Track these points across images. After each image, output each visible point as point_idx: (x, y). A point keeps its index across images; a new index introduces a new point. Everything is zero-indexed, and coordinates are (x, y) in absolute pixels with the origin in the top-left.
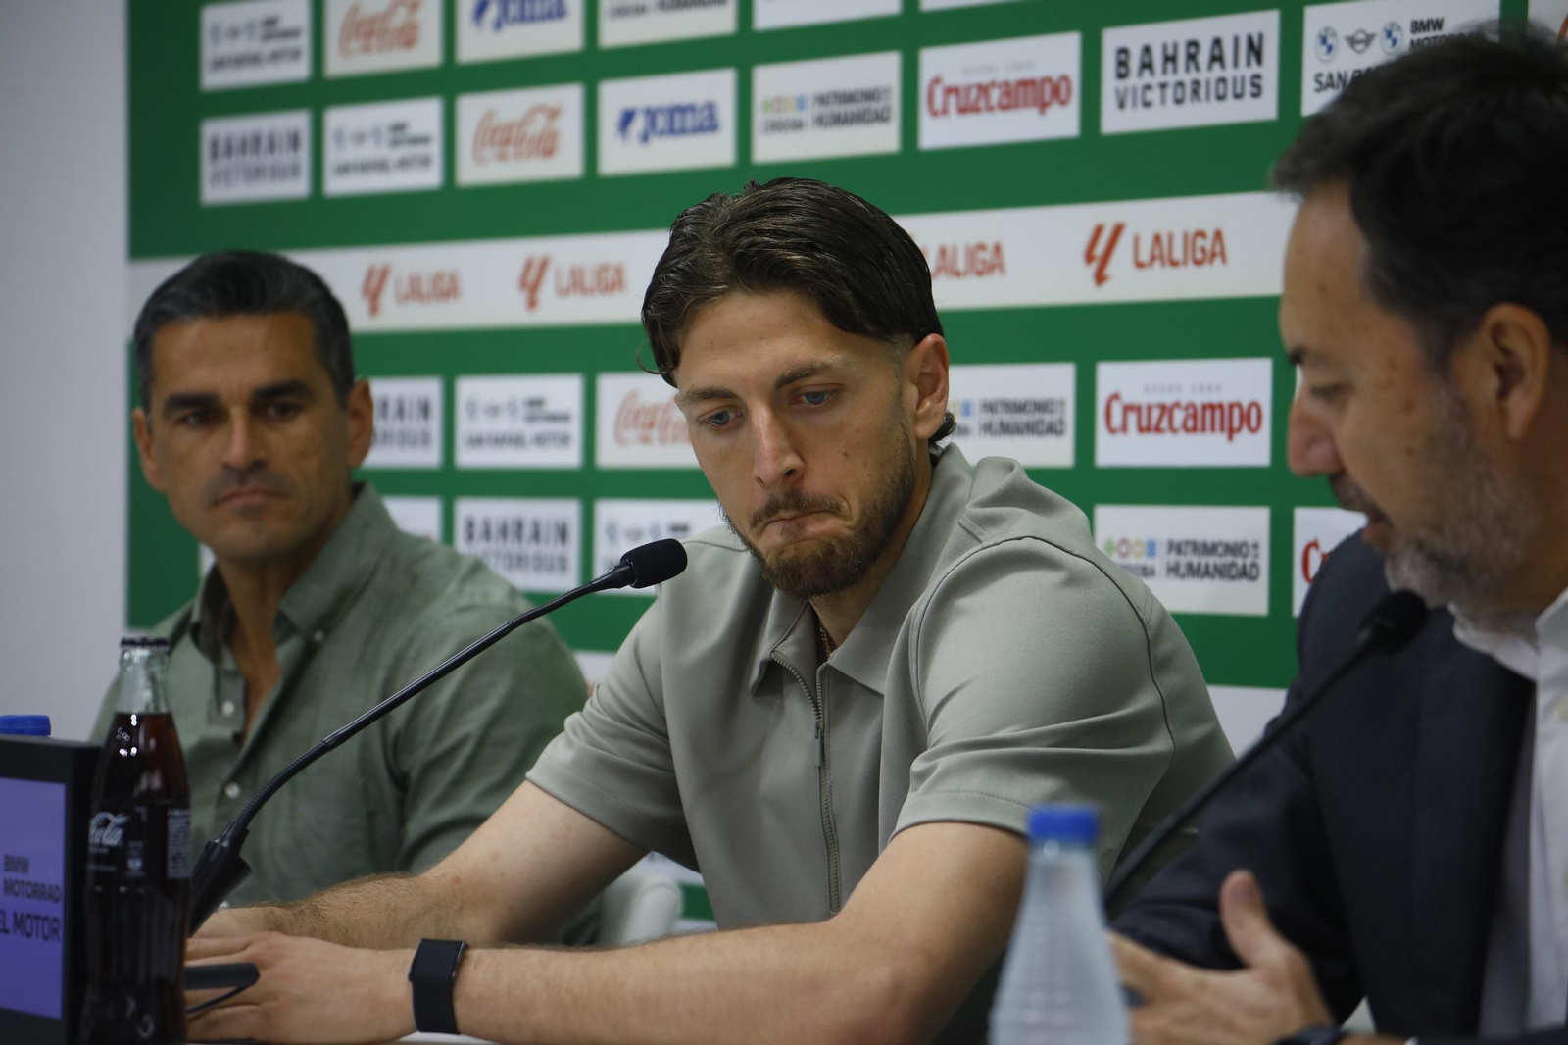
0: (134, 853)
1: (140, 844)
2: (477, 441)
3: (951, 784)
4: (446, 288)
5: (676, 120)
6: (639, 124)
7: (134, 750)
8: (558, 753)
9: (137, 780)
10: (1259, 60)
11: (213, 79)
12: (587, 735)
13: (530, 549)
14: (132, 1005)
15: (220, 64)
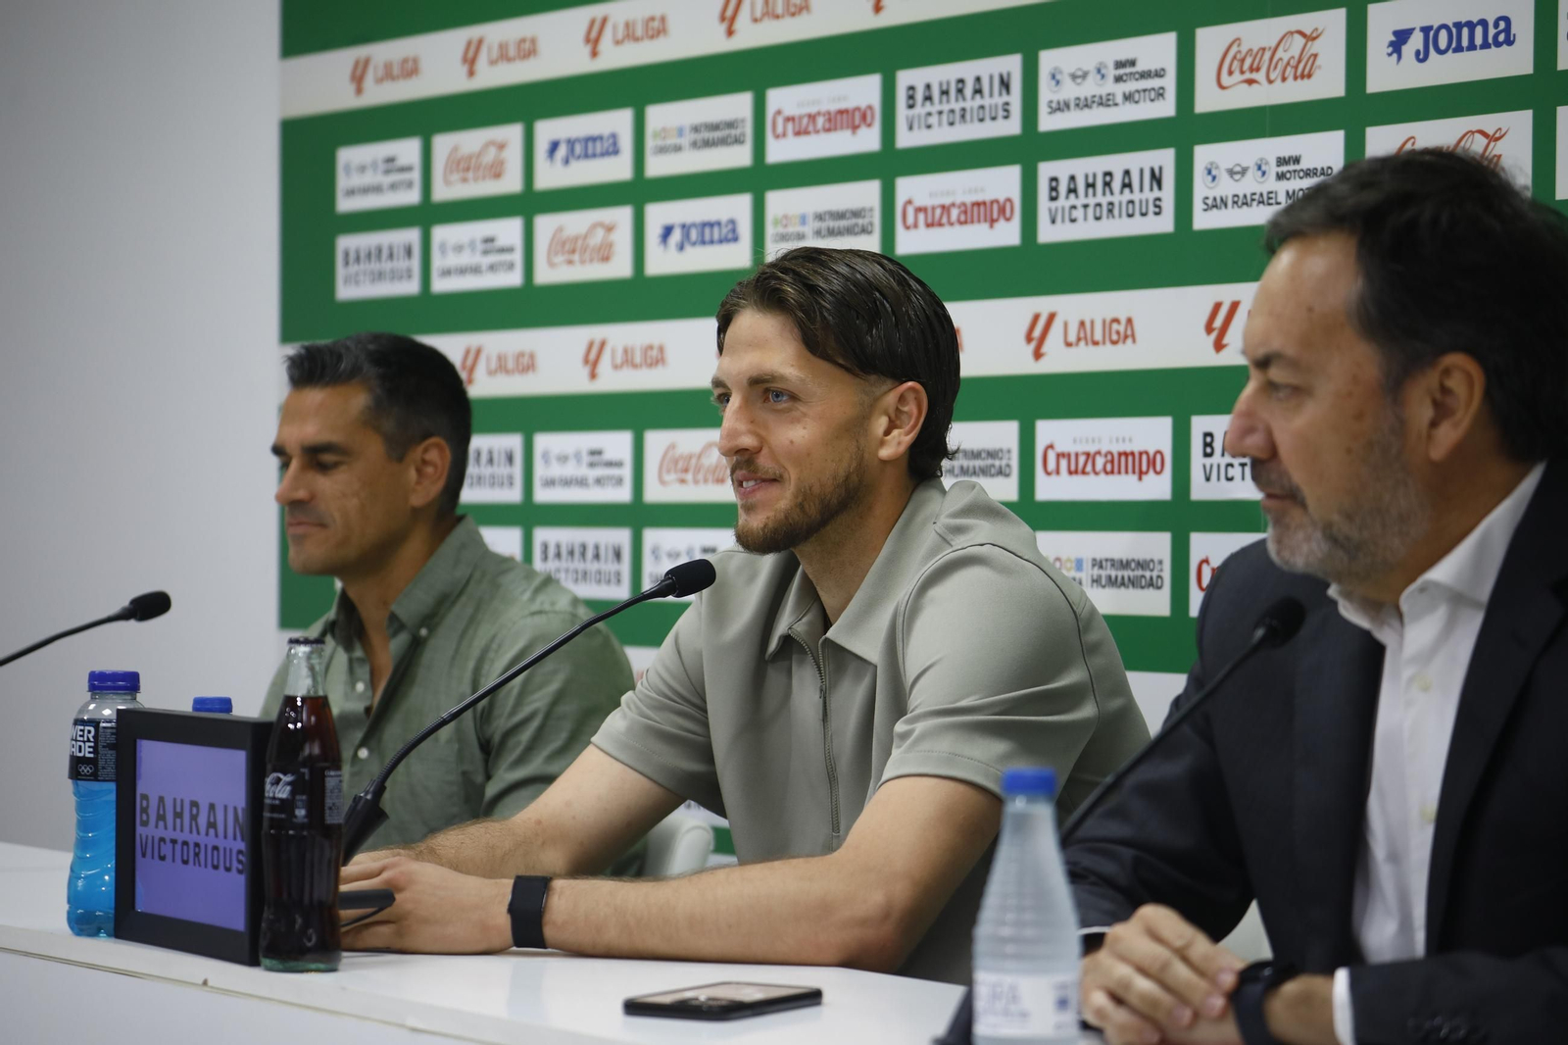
0: (299, 804)
1: (304, 797)
2: (550, 483)
3: (926, 746)
4: (526, 364)
5: (706, 233)
6: (676, 236)
7: (299, 725)
8: (616, 723)
9: (302, 748)
10: (1160, 187)
11: (345, 205)
12: (637, 707)
13: (592, 566)
14: (299, 921)
15: (351, 192)
